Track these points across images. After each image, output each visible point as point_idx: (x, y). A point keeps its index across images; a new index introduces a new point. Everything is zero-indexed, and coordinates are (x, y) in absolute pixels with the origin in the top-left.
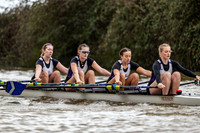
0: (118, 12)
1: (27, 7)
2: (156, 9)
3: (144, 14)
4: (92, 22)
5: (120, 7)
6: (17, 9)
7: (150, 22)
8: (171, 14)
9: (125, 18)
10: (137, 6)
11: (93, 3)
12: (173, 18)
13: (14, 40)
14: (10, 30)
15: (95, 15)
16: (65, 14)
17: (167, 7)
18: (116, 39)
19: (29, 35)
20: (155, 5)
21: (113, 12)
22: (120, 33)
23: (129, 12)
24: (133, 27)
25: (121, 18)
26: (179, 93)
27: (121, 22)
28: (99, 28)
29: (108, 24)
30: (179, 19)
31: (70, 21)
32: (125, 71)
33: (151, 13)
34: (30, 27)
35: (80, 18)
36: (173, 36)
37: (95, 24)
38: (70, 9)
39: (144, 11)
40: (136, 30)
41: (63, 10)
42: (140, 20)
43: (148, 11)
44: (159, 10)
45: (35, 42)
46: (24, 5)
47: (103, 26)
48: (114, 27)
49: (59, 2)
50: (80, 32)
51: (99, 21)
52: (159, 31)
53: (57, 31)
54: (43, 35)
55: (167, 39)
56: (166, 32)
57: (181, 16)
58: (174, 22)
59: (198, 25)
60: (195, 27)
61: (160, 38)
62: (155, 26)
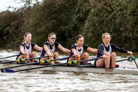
0: (92, 11)
1: (30, 8)
2: (118, 9)
3: (110, 12)
4: (74, 18)
5: (93, 7)
6: (22, 8)
7: (114, 18)
8: (129, 12)
9: (97, 15)
10: (105, 7)
11: (75, 5)
12: (130, 15)
13: (21, 30)
14: (18, 24)
15: (77, 13)
16: (56, 12)
17: (126, 8)
18: (90, 30)
19: (30, 27)
20: (118, 6)
21: (89, 11)
22: (94, 25)
23: (100, 11)
24: (103, 21)
25: (94, 15)
26: (117, 66)
27: (95, 18)
28: (79, 22)
29: (85, 19)
30: (135, 15)
31: (59, 17)
32: (80, 51)
33: (115, 12)
34: (31, 21)
35: (66, 15)
36: (130, 27)
37: (77, 19)
38: (59, 9)
39: (110, 10)
40: (104, 23)
41: (54, 10)
42: (107, 16)
43: (113, 10)
44: (121, 10)
45: (35, 31)
46: (28, 6)
47: (82, 21)
48: (89, 21)
49: (51, 4)
50: (66, 25)
51: (79, 17)
52: (120, 24)
53: (50, 24)
54: (41, 27)
55: (126, 30)
56: (126, 25)
57: (136, 13)
58: (130, 17)
61: (121, 29)
62: (118, 21)
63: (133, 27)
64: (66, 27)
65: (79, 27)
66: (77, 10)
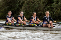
0: (25, 2)
4: (17, 5)
7: (35, 5)
9: (27, 4)
12: (42, 4)
15: (18, 3)
17: (40, 1)
18: (25, 10)
22: (26, 8)
23: (29, 2)
24: (30, 6)
25: (26, 4)
27: (26, 5)
29: (22, 6)
30: (44, 4)
31: (10, 5)
32: (35, 19)
33: (35, 2)
35: (14, 4)
36: (42, 9)
39: (33, 2)
40: (31, 7)
42: (32, 4)
43: (34, 2)
44: (38, 2)
50: (14, 8)
51: (19, 5)
52: (38, 8)
53: (6, 8)
54: (3, 9)
55: (40, 10)
56: (40, 8)
57: (45, 3)
58: (42, 5)
59: (50, 6)
60: (49, 7)
61: (38, 10)
62: (37, 6)
63: (43, 9)
64: (14, 9)
65: (20, 9)
66: (18, 2)
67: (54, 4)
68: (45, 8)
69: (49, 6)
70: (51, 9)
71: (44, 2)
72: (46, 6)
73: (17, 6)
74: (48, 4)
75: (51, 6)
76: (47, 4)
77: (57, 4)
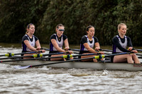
0: (51, 3)
3: (70, 5)
4: (33, 10)
7: (74, 10)
8: (89, 4)
9: (56, 8)
12: (90, 8)
15: (35, 5)
18: (50, 22)
21: (48, 3)
22: (53, 18)
23: (59, 3)
24: (62, 13)
25: (53, 8)
27: (54, 10)
28: (37, 14)
29: (44, 11)
30: (95, 8)
31: (17, 9)
33: (75, 4)
35: (24, 7)
36: (90, 20)
37: (35, 11)
39: (70, 2)
40: (64, 16)
41: (12, 2)
42: (67, 9)
43: (72, 3)
44: (81, 2)
47: (40, 13)
50: (24, 17)
51: (38, 9)
52: (80, 17)
53: (8, 16)
55: (86, 22)
56: (86, 18)
57: (96, 6)
58: (91, 10)
59: (108, 13)
60: (106, 14)
61: (81, 21)
62: (78, 13)
63: (93, 20)
64: (25, 20)
65: (38, 20)
66: (35, 2)
67: (118, 7)
68: (96, 16)
69: (106, 12)
70: (111, 20)
71: (95, 4)
72: (99, 11)
73: (33, 12)
74: (104, 7)
75: (111, 12)
76: (102, 9)
77: (125, 8)
